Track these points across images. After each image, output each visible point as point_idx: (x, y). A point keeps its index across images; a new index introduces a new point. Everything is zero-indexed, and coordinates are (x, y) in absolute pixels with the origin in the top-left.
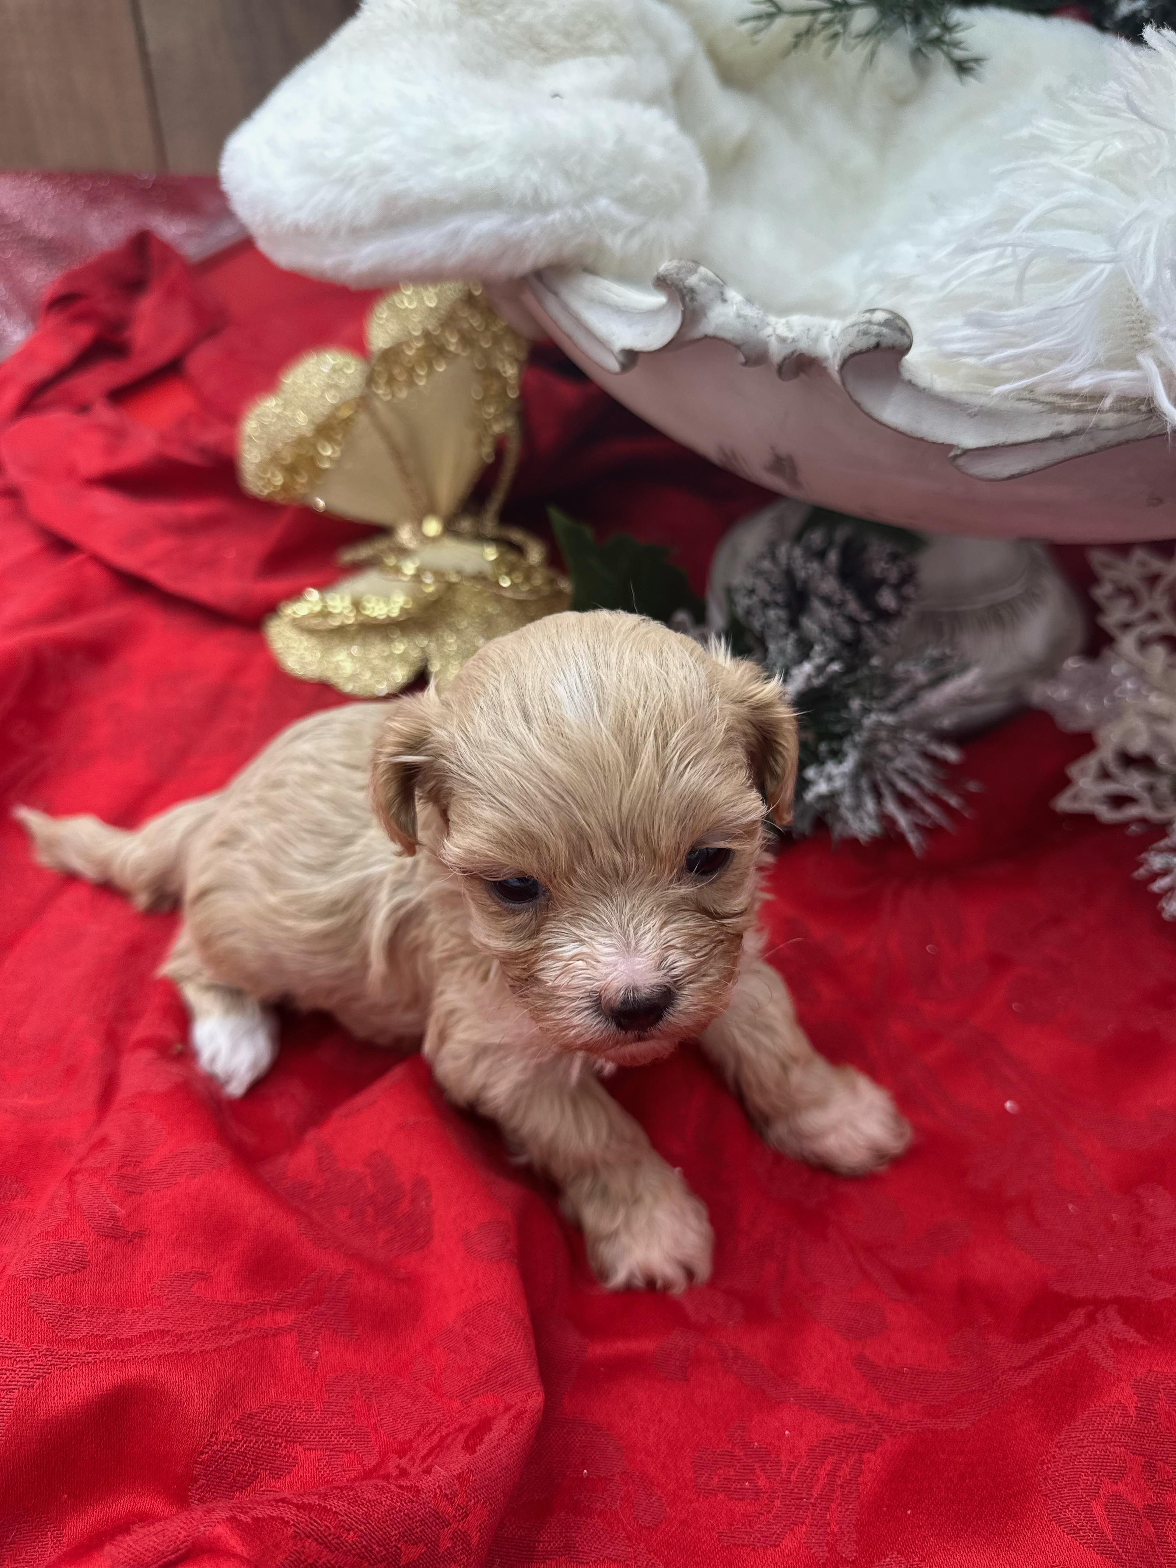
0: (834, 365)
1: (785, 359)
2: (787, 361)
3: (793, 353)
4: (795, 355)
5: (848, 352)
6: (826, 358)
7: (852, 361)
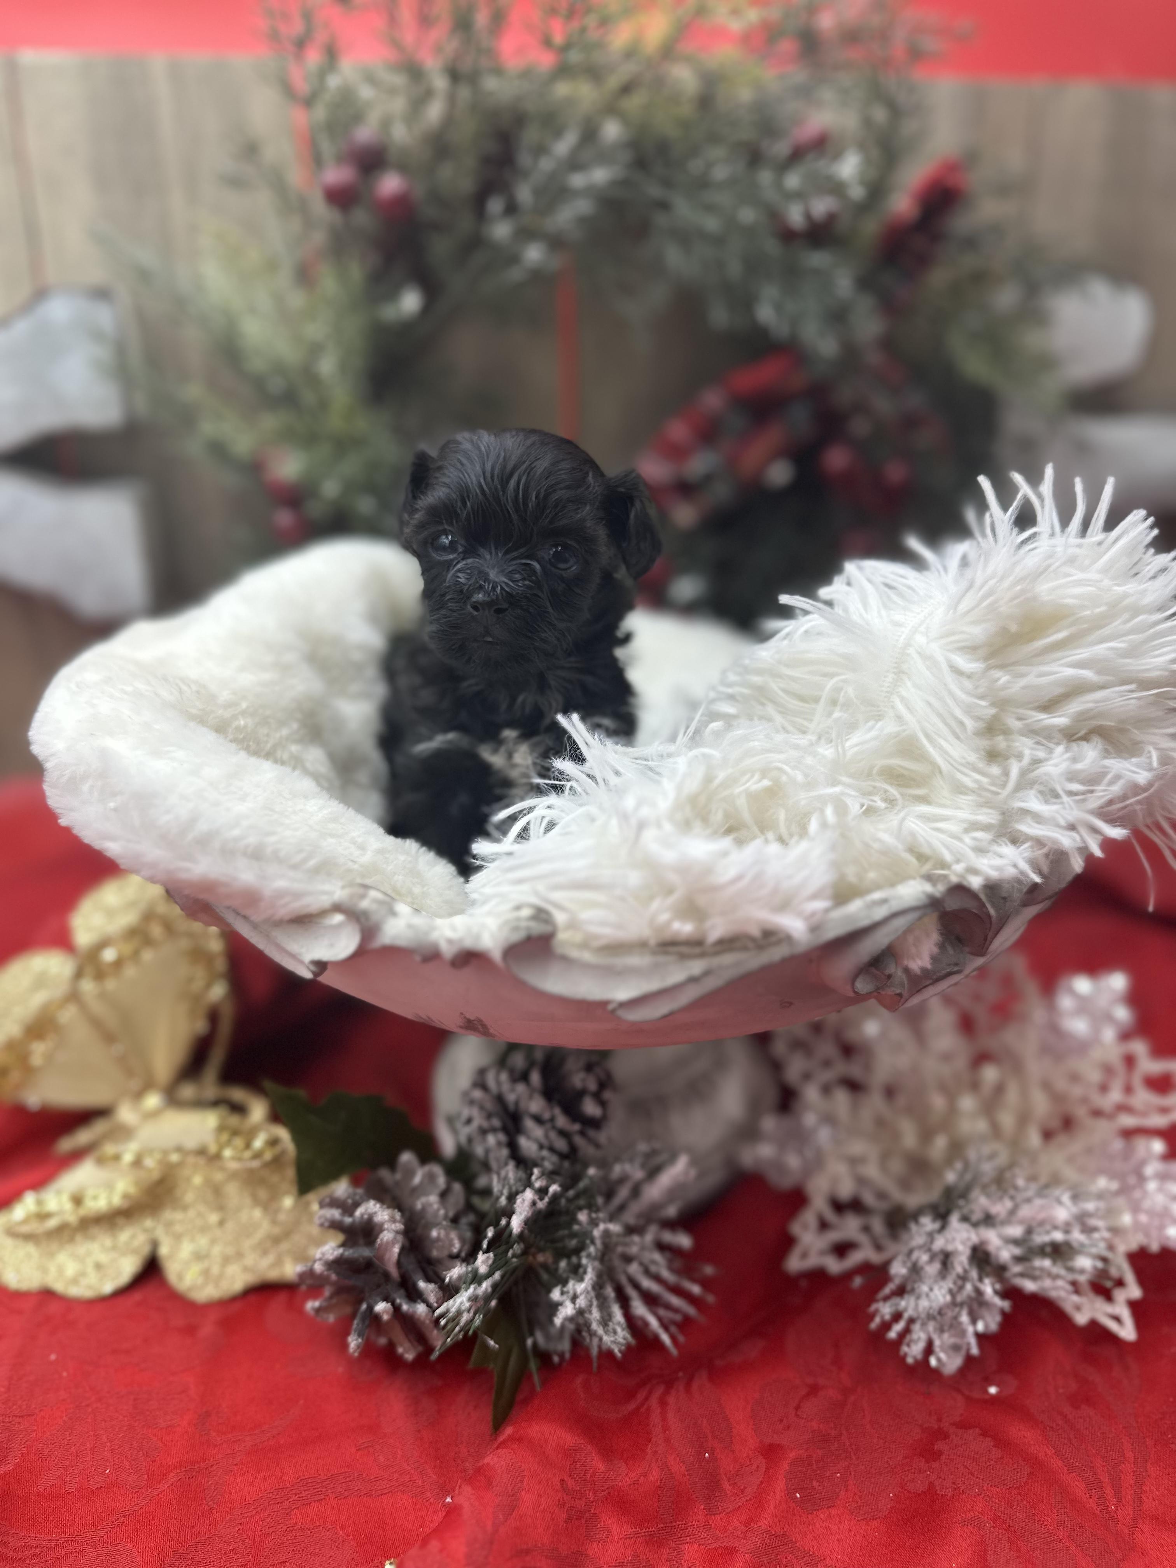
0: (497, 955)
1: (455, 955)
2: (458, 957)
4: (463, 951)
5: (506, 945)
6: (489, 950)
7: (512, 951)
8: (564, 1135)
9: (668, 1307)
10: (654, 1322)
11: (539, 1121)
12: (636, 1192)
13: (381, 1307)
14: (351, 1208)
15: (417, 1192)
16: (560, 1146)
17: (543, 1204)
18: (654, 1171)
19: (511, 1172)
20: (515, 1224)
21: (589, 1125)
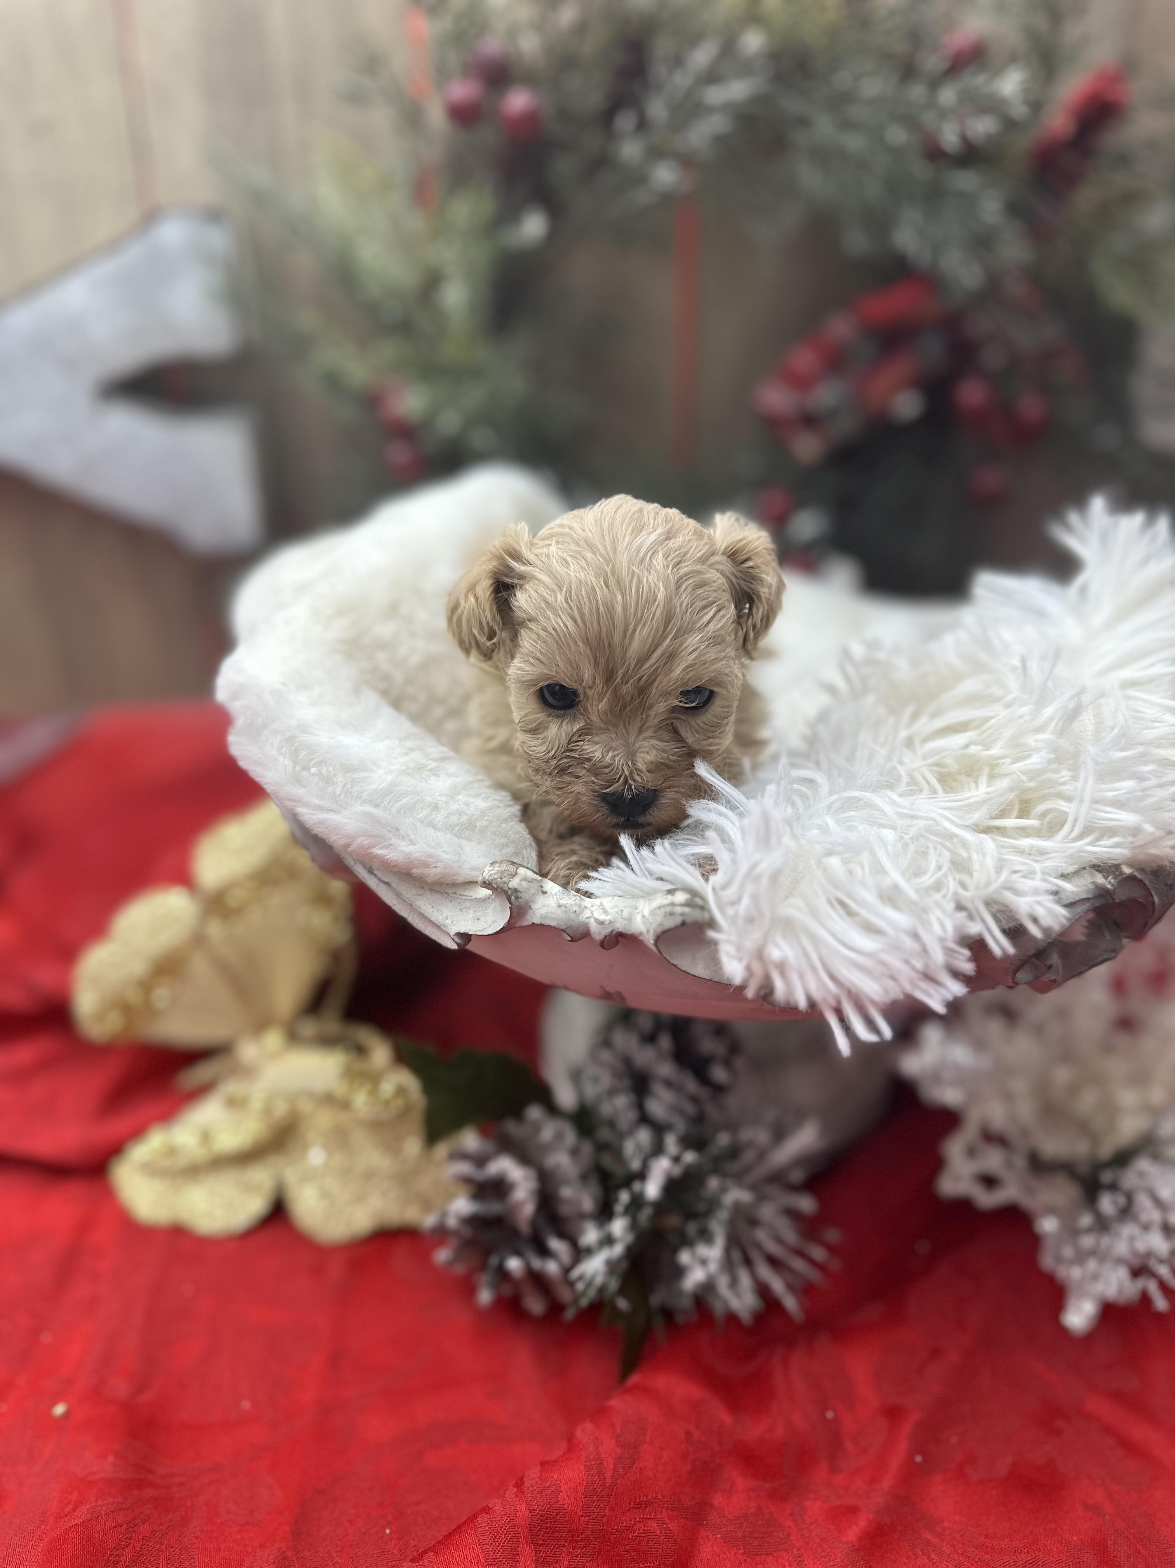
0: (649, 940)
1: (606, 937)
2: (608, 938)
3: (612, 932)
4: (615, 932)
5: (659, 930)
6: (641, 934)
7: (664, 937)
8: (694, 1100)
9: (793, 1271)
10: (777, 1285)
11: (668, 1084)
12: (762, 1155)
13: (514, 1264)
14: (480, 1161)
15: (546, 1148)
16: (690, 1109)
17: (677, 1171)
18: (780, 1134)
19: (644, 1136)
20: (652, 1189)
21: (718, 1089)
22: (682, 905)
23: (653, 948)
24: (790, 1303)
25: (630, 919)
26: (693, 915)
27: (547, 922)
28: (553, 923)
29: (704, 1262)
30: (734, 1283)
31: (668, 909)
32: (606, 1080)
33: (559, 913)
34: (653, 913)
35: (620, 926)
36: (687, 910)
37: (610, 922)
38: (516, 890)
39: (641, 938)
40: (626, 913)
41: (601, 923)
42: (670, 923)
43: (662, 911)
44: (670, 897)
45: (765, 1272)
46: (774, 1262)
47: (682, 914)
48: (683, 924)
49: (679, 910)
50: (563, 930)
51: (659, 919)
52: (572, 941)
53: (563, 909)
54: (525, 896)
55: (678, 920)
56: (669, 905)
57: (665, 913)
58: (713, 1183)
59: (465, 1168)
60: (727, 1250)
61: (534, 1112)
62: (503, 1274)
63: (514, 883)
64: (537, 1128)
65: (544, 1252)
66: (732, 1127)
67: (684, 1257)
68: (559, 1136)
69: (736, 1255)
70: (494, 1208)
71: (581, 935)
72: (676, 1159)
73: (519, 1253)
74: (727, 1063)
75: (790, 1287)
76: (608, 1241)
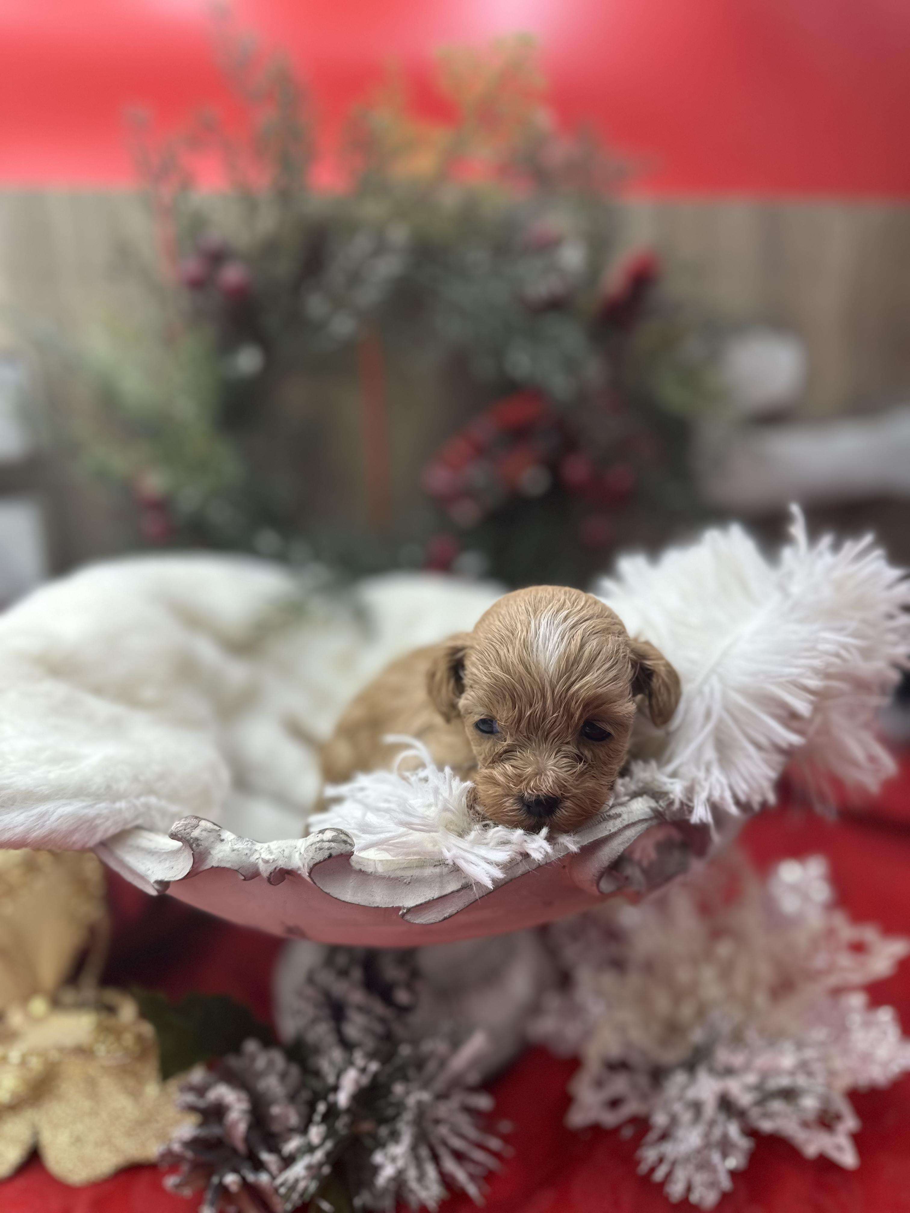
0: (305, 873)
1: (271, 873)
2: (273, 874)
3: (275, 869)
4: (278, 869)
5: (311, 865)
6: (299, 869)
7: (316, 868)
8: (382, 1020)
9: (474, 1162)
10: (461, 1175)
11: (360, 1009)
12: (443, 1063)
13: (231, 1179)
14: (201, 1091)
15: (260, 1075)
16: (379, 1028)
17: (365, 1080)
18: (456, 1043)
19: (337, 1054)
20: (343, 1098)
21: (403, 1010)
22: (329, 841)
23: (308, 879)
24: (472, 1190)
25: (290, 857)
26: (338, 848)
27: (223, 865)
28: (228, 865)
29: (393, 1159)
30: (421, 1177)
31: (318, 845)
32: (310, 1011)
33: (233, 855)
34: (306, 850)
35: (282, 864)
36: (333, 844)
37: (274, 861)
38: (197, 839)
39: (299, 872)
40: (286, 853)
41: (267, 862)
42: (320, 857)
43: (314, 847)
44: (320, 835)
45: (450, 1165)
46: (459, 1156)
47: (329, 849)
48: (330, 856)
49: (326, 845)
50: (237, 871)
51: (311, 854)
52: (245, 880)
53: (235, 852)
54: (205, 844)
55: (326, 854)
56: (318, 842)
57: (316, 848)
58: (399, 1089)
59: (190, 1098)
60: (414, 1149)
61: (251, 1046)
62: (223, 1190)
63: (196, 833)
64: (253, 1059)
65: (259, 1166)
66: (415, 1042)
67: (378, 1158)
68: (271, 1063)
69: (424, 1152)
70: (215, 1131)
71: (253, 875)
72: (363, 1070)
73: (236, 1170)
74: (410, 987)
75: (472, 1177)
76: (311, 1149)
